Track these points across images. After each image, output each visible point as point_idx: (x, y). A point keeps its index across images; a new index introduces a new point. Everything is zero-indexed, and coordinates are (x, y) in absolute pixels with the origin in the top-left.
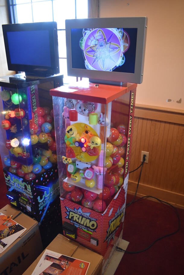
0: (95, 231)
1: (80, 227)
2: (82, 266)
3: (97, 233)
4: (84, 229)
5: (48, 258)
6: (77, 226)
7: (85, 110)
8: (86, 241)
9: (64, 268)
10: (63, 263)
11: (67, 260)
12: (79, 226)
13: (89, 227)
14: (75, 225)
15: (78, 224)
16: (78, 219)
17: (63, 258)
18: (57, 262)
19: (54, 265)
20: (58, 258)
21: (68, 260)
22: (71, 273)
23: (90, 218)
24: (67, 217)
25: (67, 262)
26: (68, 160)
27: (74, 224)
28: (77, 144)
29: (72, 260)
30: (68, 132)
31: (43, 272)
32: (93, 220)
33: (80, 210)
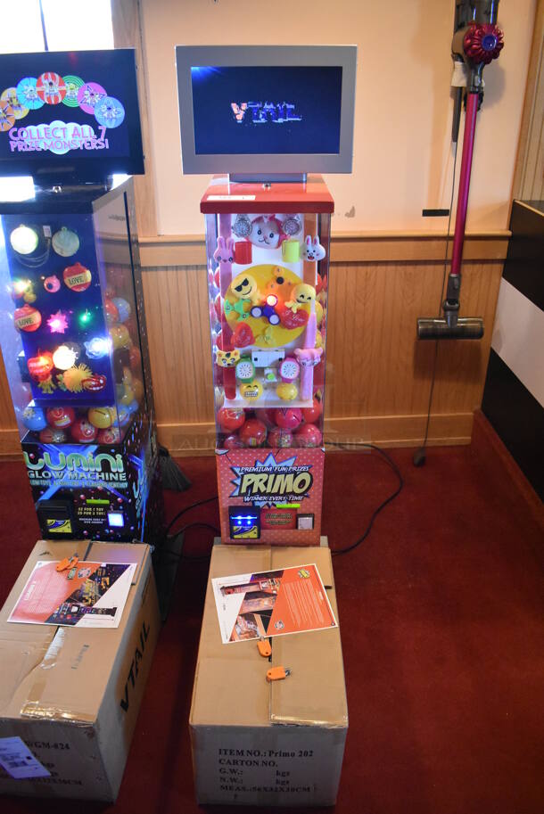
0: (307, 496)
1: (270, 503)
2: (305, 574)
3: (312, 497)
4: (279, 505)
5: (228, 590)
6: (261, 505)
7: (272, 236)
8: (284, 531)
9: (274, 592)
10: (264, 585)
11: (268, 578)
12: (265, 502)
13: (293, 493)
14: (257, 504)
15: (265, 498)
16: (266, 484)
17: (256, 579)
18: (253, 589)
19: (249, 596)
20: (248, 582)
21: (271, 578)
22: (293, 592)
23: (294, 469)
24: (236, 493)
25: (272, 581)
26: (232, 356)
27: (253, 502)
28: (257, 312)
29: (279, 574)
30: (239, 289)
31: (239, 615)
32: (303, 472)
33: (271, 460)
